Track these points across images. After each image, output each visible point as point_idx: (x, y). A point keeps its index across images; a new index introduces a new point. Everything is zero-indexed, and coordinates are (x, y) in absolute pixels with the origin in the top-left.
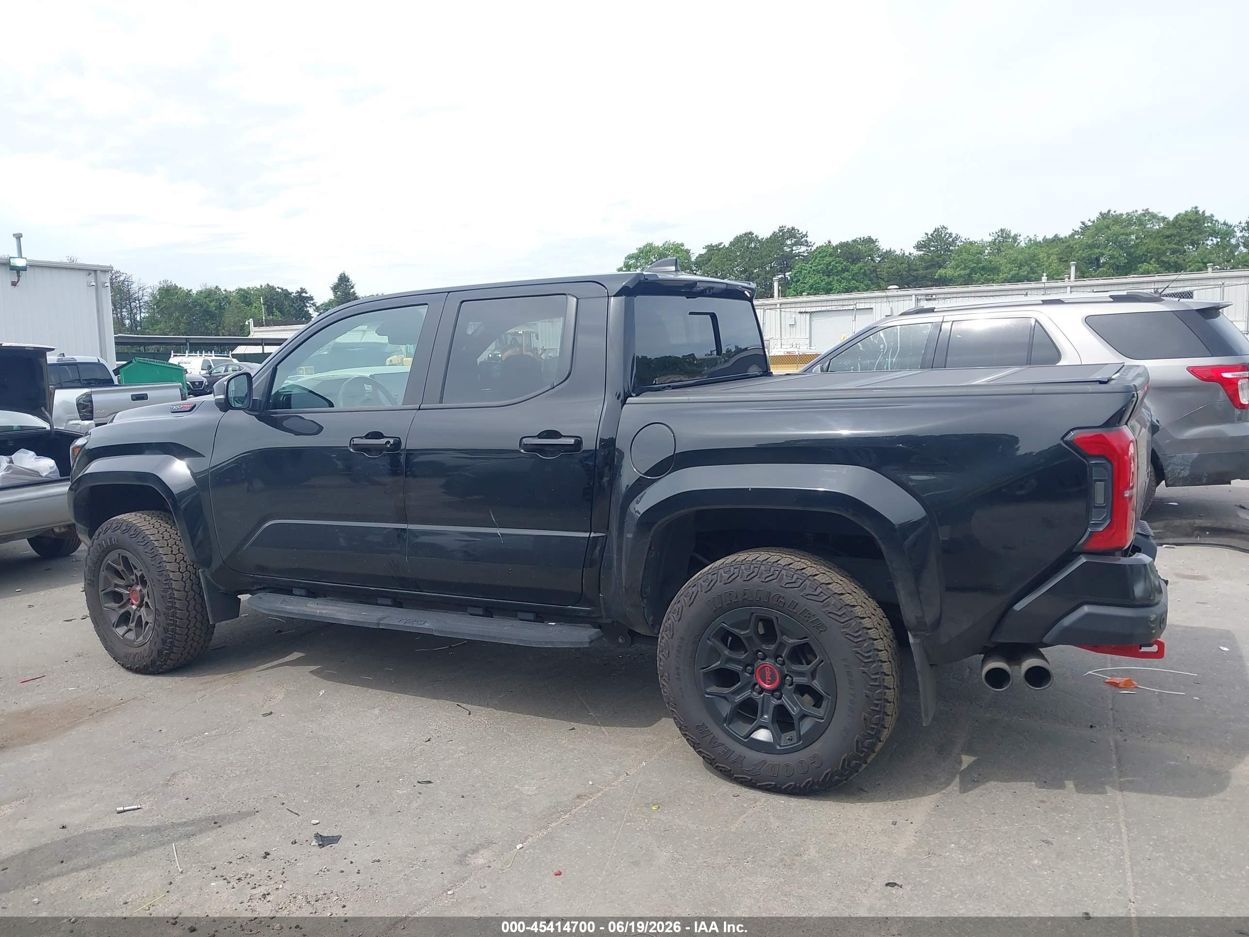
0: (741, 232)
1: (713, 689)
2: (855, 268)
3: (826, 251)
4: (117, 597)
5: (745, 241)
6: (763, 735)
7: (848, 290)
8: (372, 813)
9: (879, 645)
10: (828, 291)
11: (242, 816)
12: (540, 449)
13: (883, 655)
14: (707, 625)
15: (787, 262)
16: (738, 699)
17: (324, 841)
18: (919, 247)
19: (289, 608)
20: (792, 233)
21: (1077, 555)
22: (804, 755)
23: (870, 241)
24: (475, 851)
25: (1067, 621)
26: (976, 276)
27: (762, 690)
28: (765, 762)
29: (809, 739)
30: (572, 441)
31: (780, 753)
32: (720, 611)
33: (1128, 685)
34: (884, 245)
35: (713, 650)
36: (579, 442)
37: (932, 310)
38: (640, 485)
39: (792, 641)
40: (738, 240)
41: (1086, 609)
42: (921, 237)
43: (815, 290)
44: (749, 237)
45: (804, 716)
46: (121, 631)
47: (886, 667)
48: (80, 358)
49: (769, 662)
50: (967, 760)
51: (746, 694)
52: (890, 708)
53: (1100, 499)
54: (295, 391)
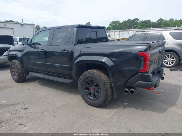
0: (129, 19)
1: (85, 90)
2: (146, 25)
3: (142, 22)
4: (14, 72)
5: (129, 20)
6: (91, 98)
7: (145, 28)
8: (35, 105)
9: (108, 85)
10: (142, 28)
11: (17, 104)
12: (63, 52)
13: (108, 87)
14: (84, 81)
15: (136, 23)
16: (89, 92)
17: (25, 109)
18: (157, 21)
19: (33, 74)
20: (137, 19)
21: (138, 73)
22: (97, 101)
23: (149, 20)
24: (45, 112)
25: (136, 84)
26: (166, 26)
27: (92, 91)
28: (91, 102)
29: (97, 99)
30: (67, 51)
31: (93, 101)
32: (86, 79)
33: (159, 93)
34: (151, 21)
35: (85, 84)
36: (68, 52)
37: (145, 31)
38: (76, 59)
39: (96, 84)
40: (128, 20)
41: (139, 82)
42: (158, 20)
43: (140, 28)
44: (130, 19)
45: (97, 95)
46: (14, 76)
47: (108, 89)
48: (26, 37)
49: (93, 87)
50: (126, 104)
51: (90, 91)
52: (109, 95)
53: (142, 64)
54: (35, 43)
